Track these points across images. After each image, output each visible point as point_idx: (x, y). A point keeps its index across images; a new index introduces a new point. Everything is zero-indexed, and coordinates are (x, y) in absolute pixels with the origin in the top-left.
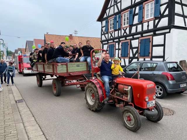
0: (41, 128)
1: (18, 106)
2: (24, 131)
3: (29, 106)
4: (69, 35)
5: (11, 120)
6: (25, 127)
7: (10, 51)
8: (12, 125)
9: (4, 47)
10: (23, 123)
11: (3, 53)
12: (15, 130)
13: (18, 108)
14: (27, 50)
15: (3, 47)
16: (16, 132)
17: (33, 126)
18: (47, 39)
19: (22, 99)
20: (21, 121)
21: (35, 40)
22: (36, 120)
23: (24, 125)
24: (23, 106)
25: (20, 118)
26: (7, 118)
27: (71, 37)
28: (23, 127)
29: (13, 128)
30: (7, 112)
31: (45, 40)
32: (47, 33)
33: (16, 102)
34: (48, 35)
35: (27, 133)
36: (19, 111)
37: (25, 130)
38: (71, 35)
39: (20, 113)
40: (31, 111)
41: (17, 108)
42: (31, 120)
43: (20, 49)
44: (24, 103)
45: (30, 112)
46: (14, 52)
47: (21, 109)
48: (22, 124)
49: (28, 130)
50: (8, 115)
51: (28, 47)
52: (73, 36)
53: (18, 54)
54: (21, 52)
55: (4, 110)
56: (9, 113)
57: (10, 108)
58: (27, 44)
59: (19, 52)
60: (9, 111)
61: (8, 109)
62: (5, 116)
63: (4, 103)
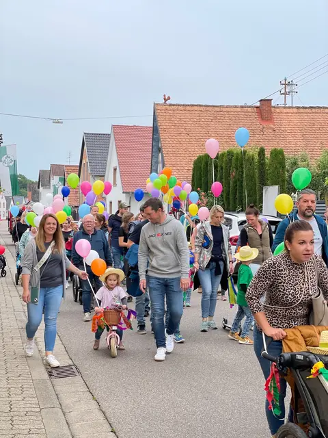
1: (58, 388)
3: (96, 394)
4: (258, 104)
5: (35, 436)
13: (57, 395)
14: (86, 170)
18: (162, 125)
19: (70, 366)
21: (114, 127)
24: (73, 390)
25: (66, 431)
26: (21, 427)
27: (264, 109)
30: (20, 407)
31: (155, 129)
32: (166, 100)
33: (50, 374)
34: (170, 105)
36: (61, 409)
38: (266, 102)
39: (64, 414)
40: (104, 413)
41: (55, 397)
43: (57, 169)
44: (78, 377)
45: (100, 416)
47: (67, 401)
50: (26, 418)
51: (88, 161)
52: (273, 104)
53: (52, 188)
54: (60, 179)
55: (10, 399)
56: (27, 409)
57: (31, 393)
58: (85, 148)
59: (55, 180)
60: (28, 405)
61: (25, 396)
62: (14, 418)
63: (9, 375)
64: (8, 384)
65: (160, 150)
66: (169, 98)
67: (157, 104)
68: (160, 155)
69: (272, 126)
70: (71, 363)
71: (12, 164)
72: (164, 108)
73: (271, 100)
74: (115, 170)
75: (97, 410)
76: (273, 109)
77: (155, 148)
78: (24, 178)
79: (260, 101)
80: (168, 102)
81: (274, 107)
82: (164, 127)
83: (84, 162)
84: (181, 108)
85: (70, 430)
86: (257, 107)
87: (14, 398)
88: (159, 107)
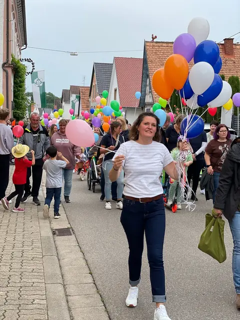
0: (105, 305)
1: (58, 243)
2: (64, 303)
3: (83, 248)
5: (36, 274)
6: (67, 296)
7: (50, 94)
8: (38, 284)
9: (35, 81)
10: (64, 286)
11: (32, 99)
12: (44, 297)
13: (56, 248)
14: (95, 90)
15: (33, 82)
16: (45, 302)
17: (87, 296)
18: (150, 57)
19: (68, 228)
20: (60, 281)
21: (116, 59)
22: (97, 284)
23: (65, 290)
24: (68, 244)
25: (58, 272)
26: (28, 268)
27: (228, 46)
28: (62, 293)
29: (38, 292)
30: (29, 254)
31: (145, 60)
32: (153, 39)
33: (54, 233)
34: (157, 42)
35: (69, 309)
36: (58, 257)
37: (67, 301)
38: (229, 41)
39: (59, 260)
40: (86, 261)
41: (54, 249)
42: (85, 281)
43: (75, 89)
44: (73, 236)
45: (83, 263)
46: (60, 97)
47: (62, 252)
48: (61, 288)
49: (73, 304)
50: (32, 262)
51: (96, 83)
52: (235, 42)
53: (71, 103)
54: (77, 97)
55: (23, 249)
56: (33, 256)
57: (38, 245)
58: (95, 74)
59: (73, 97)
60: (35, 253)
61: (33, 247)
62: (24, 261)
63: (24, 233)
64: (23, 238)
65: (148, 76)
66: (156, 37)
67: (147, 42)
68: (148, 80)
69: (233, 59)
70: (69, 226)
71: (41, 85)
72: (152, 44)
73: (233, 39)
74: (116, 90)
75: (82, 259)
76: (234, 46)
77: (145, 74)
78: (52, 95)
79: (224, 40)
80: (155, 40)
81: (235, 45)
82: (152, 59)
83: (94, 84)
84: (165, 45)
85: (61, 271)
86: (222, 45)
87: (26, 248)
88: (148, 44)
